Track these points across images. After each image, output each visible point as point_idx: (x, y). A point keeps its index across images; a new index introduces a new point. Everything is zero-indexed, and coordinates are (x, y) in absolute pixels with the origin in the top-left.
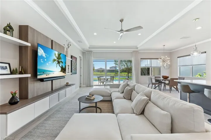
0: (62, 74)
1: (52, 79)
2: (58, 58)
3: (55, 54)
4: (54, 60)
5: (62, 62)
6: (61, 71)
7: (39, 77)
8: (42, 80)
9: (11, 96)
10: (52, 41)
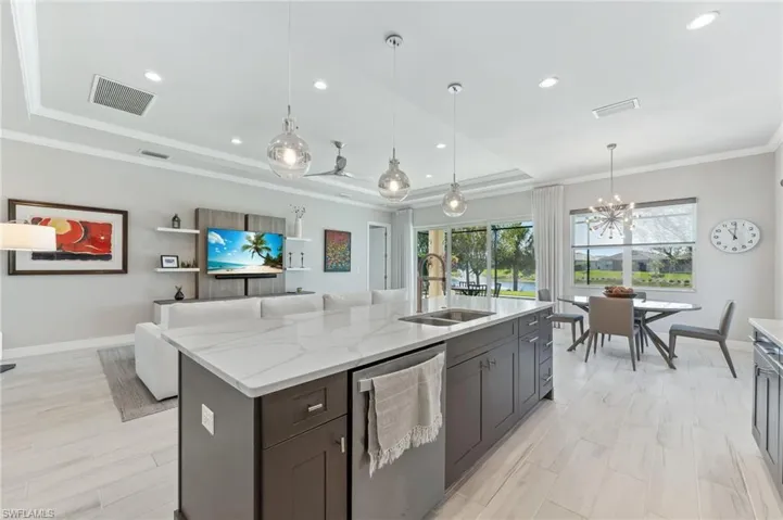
0: (268, 270)
1: (246, 277)
2: (254, 243)
3: (248, 238)
4: (247, 247)
5: (269, 249)
6: (265, 264)
7: (209, 273)
8: (218, 277)
9: (176, 291)
10: (246, 217)
